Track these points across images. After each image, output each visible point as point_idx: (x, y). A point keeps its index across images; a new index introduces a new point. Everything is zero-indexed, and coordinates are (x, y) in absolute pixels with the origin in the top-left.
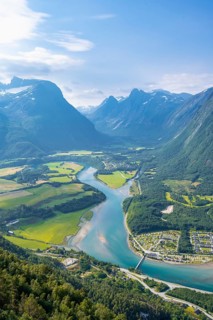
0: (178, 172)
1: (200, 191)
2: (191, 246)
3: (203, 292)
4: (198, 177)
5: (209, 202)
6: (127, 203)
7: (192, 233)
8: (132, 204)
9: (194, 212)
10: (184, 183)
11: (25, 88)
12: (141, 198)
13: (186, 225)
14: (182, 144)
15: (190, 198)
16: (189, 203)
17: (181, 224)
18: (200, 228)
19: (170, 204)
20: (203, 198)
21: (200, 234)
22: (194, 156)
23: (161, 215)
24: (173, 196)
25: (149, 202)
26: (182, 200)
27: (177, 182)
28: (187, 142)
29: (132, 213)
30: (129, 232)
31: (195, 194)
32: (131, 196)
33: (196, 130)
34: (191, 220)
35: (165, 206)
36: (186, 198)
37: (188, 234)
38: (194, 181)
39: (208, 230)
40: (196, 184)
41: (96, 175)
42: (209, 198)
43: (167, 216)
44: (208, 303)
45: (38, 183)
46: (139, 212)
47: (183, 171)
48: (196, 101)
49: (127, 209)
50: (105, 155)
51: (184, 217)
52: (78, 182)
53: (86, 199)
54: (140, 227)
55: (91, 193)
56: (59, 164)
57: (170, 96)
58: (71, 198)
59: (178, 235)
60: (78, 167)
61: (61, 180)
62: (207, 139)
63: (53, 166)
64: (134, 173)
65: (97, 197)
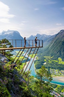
0: (48, 54)
1: (53, 59)
2: (50, 72)
6: (35, 62)
8: (36, 62)
9: (51, 64)
10: (49, 57)
11: (11, 33)
12: (38, 60)
14: (49, 47)
15: (50, 61)
16: (50, 62)
17: (48, 67)
18: (52, 68)
19: (45, 62)
20: (53, 61)
21: (52, 69)
22: (51, 50)
23: (43, 65)
24: (46, 60)
25: (40, 61)
26: (48, 61)
27: (47, 57)
30: (35, 68)
31: (51, 60)
32: (36, 60)
33: (52, 44)
34: (50, 66)
35: (44, 62)
36: (49, 61)
37: (49, 69)
38: (51, 56)
39: (54, 68)
40: (52, 57)
41: (28, 54)
42: (55, 61)
43: (45, 65)
44: (53, 86)
45: (13, 56)
46: (38, 64)
47: (49, 54)
48: (52, 37)
49: (35, 63)
50: (30, 49)
51: (49, 65)
52: (23, 56)
53: (25, 60)
54: (38, 67)
55: (26, 59)
56: (19, 51)
57: (46, 36)
58: (21, 60)
59: (47, 69)
60: (23, 52)
61: (19, 55)
62: (55, 46)
63: (17, 52)
64: (37, 54)
65: (28, 60)
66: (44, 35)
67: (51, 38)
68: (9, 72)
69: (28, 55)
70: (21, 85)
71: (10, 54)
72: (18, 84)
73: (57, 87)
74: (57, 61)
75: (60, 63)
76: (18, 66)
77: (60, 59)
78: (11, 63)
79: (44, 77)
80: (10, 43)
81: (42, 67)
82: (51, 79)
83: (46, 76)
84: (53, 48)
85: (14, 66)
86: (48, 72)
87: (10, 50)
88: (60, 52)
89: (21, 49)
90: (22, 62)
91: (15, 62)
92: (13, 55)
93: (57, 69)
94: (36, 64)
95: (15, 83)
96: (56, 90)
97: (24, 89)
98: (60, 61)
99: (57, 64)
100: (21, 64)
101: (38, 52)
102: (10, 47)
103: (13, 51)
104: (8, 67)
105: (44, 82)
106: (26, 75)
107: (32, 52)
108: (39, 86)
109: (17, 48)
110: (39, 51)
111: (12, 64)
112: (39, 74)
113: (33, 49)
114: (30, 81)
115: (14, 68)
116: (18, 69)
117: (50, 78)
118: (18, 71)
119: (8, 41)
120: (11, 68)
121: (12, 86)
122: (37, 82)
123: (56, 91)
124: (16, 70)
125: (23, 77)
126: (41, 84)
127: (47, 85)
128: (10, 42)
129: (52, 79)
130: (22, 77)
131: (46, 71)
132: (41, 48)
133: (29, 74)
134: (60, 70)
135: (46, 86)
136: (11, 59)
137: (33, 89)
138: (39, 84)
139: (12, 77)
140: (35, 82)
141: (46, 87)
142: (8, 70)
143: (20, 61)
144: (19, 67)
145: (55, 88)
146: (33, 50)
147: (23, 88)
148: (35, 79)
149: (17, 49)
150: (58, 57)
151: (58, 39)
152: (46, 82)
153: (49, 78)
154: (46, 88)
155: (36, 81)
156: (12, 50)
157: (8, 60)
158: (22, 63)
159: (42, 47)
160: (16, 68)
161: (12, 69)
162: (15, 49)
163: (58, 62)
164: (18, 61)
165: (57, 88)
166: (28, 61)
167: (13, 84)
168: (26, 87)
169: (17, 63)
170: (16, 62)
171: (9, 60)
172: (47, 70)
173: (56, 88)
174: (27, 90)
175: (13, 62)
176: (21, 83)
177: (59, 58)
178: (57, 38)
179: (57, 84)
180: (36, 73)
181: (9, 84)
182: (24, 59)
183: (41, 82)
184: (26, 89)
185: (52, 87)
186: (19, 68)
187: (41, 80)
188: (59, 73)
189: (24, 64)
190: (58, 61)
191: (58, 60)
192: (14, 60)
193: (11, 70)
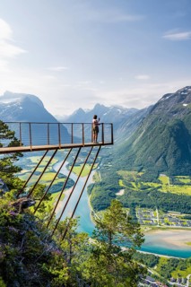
0: (128, 164)
1: (144, 179)
2: (136, 219)
3: (145, 253)
4: (142, 168)
5: (149, 187)
6: (91, 188)
7: (138, 209)
8: (95, 188)
9: (139, 194)
10: (133, 173)
11: (15, 100)
12: (101, 184)
13: (133, 204)
14: (131, 145)
15: (137, 184)
16: (136, 188)
17: (129, 203)
18: (143, 206)
19: (122, 188)
20: (145, 184)
21: (143, 210)
22: (139, 153)
23: (115, 196)
24: (124, 183)
25: (107, 187)
26: (130, 185)
27: (127, 172)
28: (135, 143)
29: (95, 195)
30: (92, 209)
31: (140, 181)
32: (94, 182)
33: (141, 135)
34: (137, 200)
35: (117, 190)
36: (134, 184)
37: (134, 211)
38: (139, 171)
39: (149, 207)
40: (140, 174)
41: (67, 166)
42: (149, 184)
43: (121, 197)
44: (148, 261)
45: (23, 172)
46: (99, 193)
47: (131, 164)
48: (141, 114)
49: (90, 192)
50: (74, 152)
51: (132, 198)
52: (53, 171)
53: (60, 184)
54: (100, 205)
55: (63, 180)
56: (39, 158)
57: (123, 110)
58: (48, 184)
59: (127, 211)
60: (54, 161)
61: (40, 170)
62: (149, 141)
63: (35, 159)
64: (96, 165)
65: (68, 183)
66: (115, 108)
67: (138, 117)
68: (8, 224)
69: (70, 167)
70: (48, 264)
71: (12, 168)
72: (39, 261)
73: (158, 262)
74: (156, 185)
75: (165, 191)
76: (37, 205)
77: (164, 178)
78: (15, 194)
79: (118, 236)
80: (13, 134)
81: (112, 204)
82: (139, 241)
83: (125, 232)
84: (144, 147)
85: (26, 205)
86: (129, 219)
87: (10, 155)
88: (164, 157)
89: (48, 149)
90: (51, 190)
91: (27, 189)
92: (20, 170)
93: (158, 208)
94: (94, 194)
95: (28, 259)
96: (157, 274)
97: (57, 275)
98: (164, 186)
99: (156, 193)
100: (46, 198)
101: (99, 157)
102: (12, 145)
103: (22, 156)
104: (6, 207)
105: (119, 249)
106: (65, 231)
107: (81, 159)
108: (103, 262)
109: (34, 147)
110: (103, 157)
111: (18, 197)
112: (103, 226)
113: (84, 150)
114: (75, 250)
115: (25, 210)
116: (37, 214)
117: (138, 238)
118: (37, 220)
119: (7, 127)
120: (16, 212)
121: (17, 269)
122: (96, 253)
123: (155, 277)
124: (32, 217)
125: (54, 238)
126: (110, 258)
127: (128, 257)
128: (13, 128)
129: (143, 240)
130: (50, 237)
131: (125, 215)
132: (107, 147)
133: (73, 228)
134: (166, 212)
135: (125, 261)
136: (16, 181)
137: (86, 275)
138: (102, 258)
139: (18, 239)
140: (93, 251)
141: (126, 265)
142: (5, 217)
143: (43, 188)
144: (41, 208)
145: (152, 266)
146: (84, 154)
147: (53, 273)
148: (92, 241)
149: (33, 150)
150: (159, 172)
151: (157, 119)
152: (124, 249)
153: (134, 236)
154: (124, 268)
155: (95, 249)
156: (19, 153)
157: (4, 187)
158: (50, 194)
159: (112, 143)
160: (32, 209)
161: (17, 214)
162: (29, 150)
163: (159, 187)
164: (37, 189)
165: (160, 265)
166: (69, 187)
167: (21, 263)
168: (62, 268)
169: (34, 193)
170: (31, 192)
171: (10, 186)
172: (128, 213)
173: (156, 267)
174: (67, 278)
175: (21, 191)
176: (47, 259)
177: (161, 175)
178: (154, 117)
179: (160, 256)
180: (95, 224)
181: (8, 262)
182: (55, 182)
183: (108, 251)
184: (63, 275)
185: (144, 266)
186: (41, 211)
187: (110, 244)
188: (163, 222)
189: (55, 196)
190: (160, 185)
191: (159, 182)
192: (25, 187)
193: (14, 217)
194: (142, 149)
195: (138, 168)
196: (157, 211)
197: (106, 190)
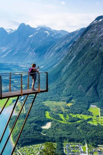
1: (72, 110)
4: (71, 99)
5: (79, 119)
7: (66, 145)
9: (67, 127)
10: (60, 104)
13: (61, 138)
14: (60, 72)
15: (65, 116)
16: (64, 120)
17: (57, 137)
18: (72, 140)
19: (49, 121)
20: (74, 116)
21: (72, 145)
23: (41, 130)
24: (52, 114)
26: (58, 117)
27: (55, 103)
28: (64, 70)
31: (69, 113)
33: (71, 61)
34: (65, 134)
35: (44, 123)
36: (62, 116)
37: (62, 145)
38: (68, 102)
39: (78, 141)
40: (69, 105)
42: (79, 116)
43: (46, 131)
47: (59, 94)
51: (60, 131)
57: (51, 32)
62: (79, 69)
66: (43, 29)
67: (68, 41)
74: (86, 117)
75: (95, 124)
77: (94, 109)
84: (74, 75)
88: (96, 87)
93: (88, 142)
94: (17, 129)
98: (94, 117)
99: (85, 126)
134: (96, 146)
150: (90, 103)
163: (89, 120)
177: (92, 106)
190: (90, 117)
191: (90, 114)
194: (72, 78)
195: (67, 98)
196: (86, 146)
197: (31, 123)
